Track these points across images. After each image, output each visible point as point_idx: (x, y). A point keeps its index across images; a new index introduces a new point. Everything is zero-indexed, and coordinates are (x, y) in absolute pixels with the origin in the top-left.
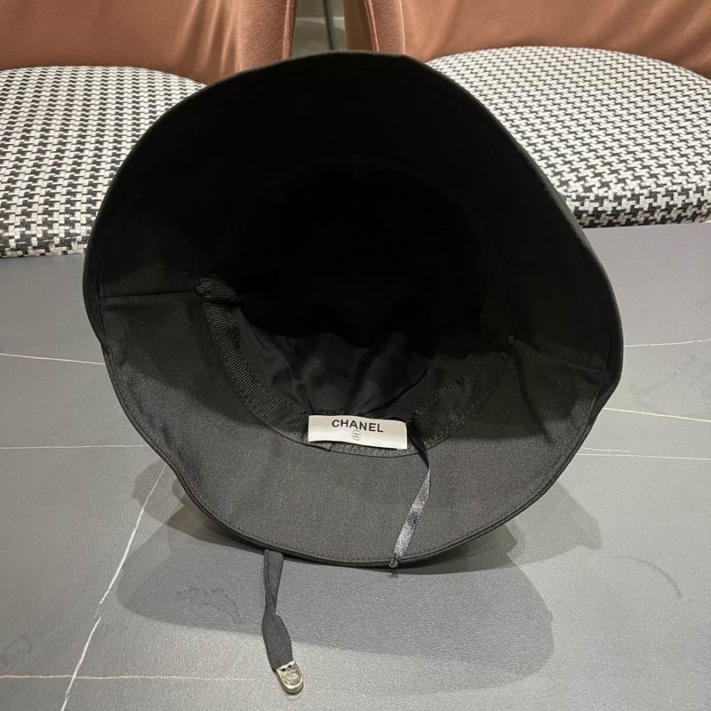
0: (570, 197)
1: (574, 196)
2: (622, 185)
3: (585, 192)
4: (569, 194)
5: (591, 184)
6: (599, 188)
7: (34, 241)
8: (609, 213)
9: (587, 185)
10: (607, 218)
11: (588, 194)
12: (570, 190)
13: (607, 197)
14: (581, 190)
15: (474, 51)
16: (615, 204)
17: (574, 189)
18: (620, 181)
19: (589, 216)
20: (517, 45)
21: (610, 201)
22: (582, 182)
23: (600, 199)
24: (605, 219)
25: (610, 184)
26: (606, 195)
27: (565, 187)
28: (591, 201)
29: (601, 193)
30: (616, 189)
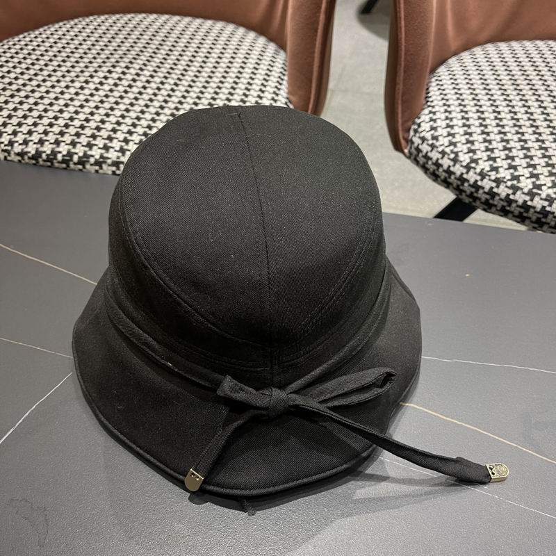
7: (76, 158)
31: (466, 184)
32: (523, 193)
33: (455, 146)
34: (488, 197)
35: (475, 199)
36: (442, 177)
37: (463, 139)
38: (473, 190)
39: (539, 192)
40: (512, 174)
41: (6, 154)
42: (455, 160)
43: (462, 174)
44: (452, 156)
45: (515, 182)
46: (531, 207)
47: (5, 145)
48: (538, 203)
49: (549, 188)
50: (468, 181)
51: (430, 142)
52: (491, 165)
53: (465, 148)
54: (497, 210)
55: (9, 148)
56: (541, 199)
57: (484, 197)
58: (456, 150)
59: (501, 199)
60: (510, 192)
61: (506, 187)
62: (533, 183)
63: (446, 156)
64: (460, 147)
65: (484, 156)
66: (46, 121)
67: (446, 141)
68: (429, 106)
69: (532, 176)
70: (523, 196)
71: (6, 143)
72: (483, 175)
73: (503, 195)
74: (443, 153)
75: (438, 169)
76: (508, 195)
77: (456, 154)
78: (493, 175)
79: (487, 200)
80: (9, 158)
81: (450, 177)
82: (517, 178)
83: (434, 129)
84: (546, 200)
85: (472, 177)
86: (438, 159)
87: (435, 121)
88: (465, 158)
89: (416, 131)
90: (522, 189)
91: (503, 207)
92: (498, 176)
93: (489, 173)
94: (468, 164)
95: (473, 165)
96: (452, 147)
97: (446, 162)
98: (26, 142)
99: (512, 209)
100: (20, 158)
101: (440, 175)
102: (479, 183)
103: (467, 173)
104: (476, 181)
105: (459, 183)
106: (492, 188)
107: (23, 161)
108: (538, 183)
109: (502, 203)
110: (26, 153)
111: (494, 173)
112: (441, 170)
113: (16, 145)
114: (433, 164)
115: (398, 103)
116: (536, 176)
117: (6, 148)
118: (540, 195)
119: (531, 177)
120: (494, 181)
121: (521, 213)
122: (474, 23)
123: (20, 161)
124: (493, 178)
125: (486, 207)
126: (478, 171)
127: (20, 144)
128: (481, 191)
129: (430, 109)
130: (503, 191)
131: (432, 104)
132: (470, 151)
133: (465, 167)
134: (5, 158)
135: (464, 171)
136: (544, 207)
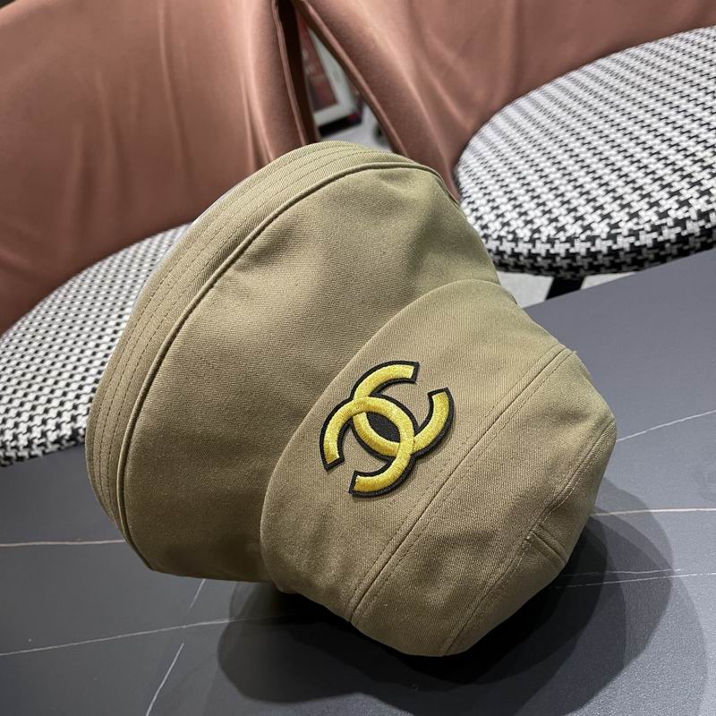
0: (643, 229)
1: (648, 227)
2: (706, 198)
3: (660, 218)
4: (641, 227)
5: (666, 208)
6: (677, 209)
8: (698, 234)
9: (661, 210)
10: (697, 240)
11: (664, 221)
12: (641, 222)
13: (689, 218)
14: (655, 219)
16: (702, 223)
17: (647, 219)
18: (702, 194)
19: (673, 244)
21: (694, 221)
22: (655, 209)
23: (680, 223)
24: (695, 242)
25: (691, 201)
26: (687, 215)
27: (635, 220)
28: (670, 228)
29: (681, 214)
30: (700, 204)
31: (539, 259)
32: (604, 240)
33: (509, 225)
34: (568, 261)
35: (577, 269)
36: (512, 264)
37: (515, 214)
38: (549, 261)
39: (619, 231)
40: (582, 226)
41: (43, 448)
42: (516, 240)
43: (529, 250)
44: (510, 237)
45: (588, 233)
46: (618, 250)
47: (39, 439)
48: (623, 243)
49: (627, 221)
50: (539, 255)
52: (556, 228)
53: (520, 223)
56: (625, 237)
57: (565, 263)
58: (511, 229)
59: (583, 257)
60: (588, 244)
61: (582, 241)
62: (609, 224)
63: (504, 240)
64: (514, 224)
65: (544, 220)
66: (71, 395)
67: (497, 225)
68: (465, 198)
69: (604, 217)
70: (604, 242)
71: (39, 436)
72: (551, 241)
73: (583, 252)
74: (500, 238)
75: (503, 258)
76: (588, 249)
77: (514, 232)
78: (562, 236)
79: (569, 265)
80: (47, 451)
81: (519, 260)
82: (588, 228)
83: (479, 218)
84: (629, 236)
85: (540, 248)
86: (497, 247)
87: (477, 210)
88: (525, 233)
90: (598, 236)
91: (590, 264)
92: (568, 234)
93: (557, 236)
94: (531, 237)
95: (536, 236)
96: (506, 228)
97: (507, 247)
98: (58, 426)
99: (601, 262)
100: (57, 446)
101: (507, 262)
102: (552, 251)
103: (534, 246)
104: (548, 251)
105: (531, 261)
106: (568, 250)
107: (63, 448)
108: (613, 222)
109: (586, 260)
110: (63, 437)
111: (561, 233)
112: (506, 257)
113: (49, 433)
116: (608, 216)
117: (41, 441)
118: (620, 233)
119: (603, 220)
120: (566, 242)
121: (612, 262)
123: (59, 449)
124: (563, 239)
126: (544, 239)
127: (54, 431)
128: (558, 259)
129: (467, 200)
130: (582, 247)
131: (468, 194)
132: (527, 223)
133: (529, 242)
134: (44, 452)
135: (530, 246)
136: (632, 244)
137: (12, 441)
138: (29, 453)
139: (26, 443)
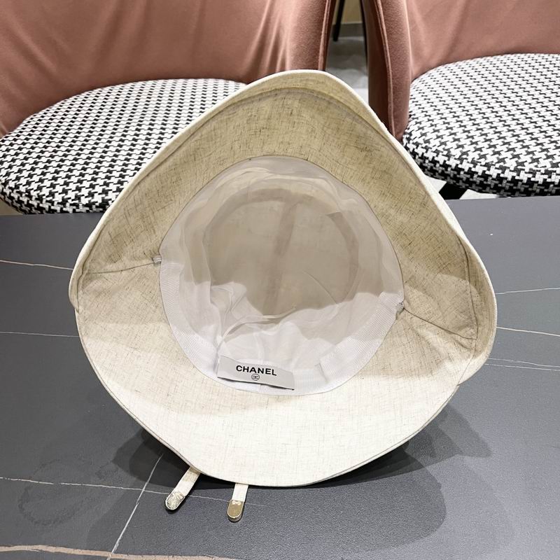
0: (540, 171)
1: (543, 171)
3: (552, 167)
4: (538, 169)
9: (554, 162)
11: (554, 169)
12: (539, 166)
14: (549, 166)
15: (472, 59)
17: (543, 165)
19: (555, 186)
20: (508, 54)
22: (550, 160)
27: (536, 164)
28: (557, 175)
31: (462, 173)
32: (510, 171)
33: (446, 145)
34: (482, 179)
36: (440, 171)
37: (450, 139)
38: (469, 176)
39: (523, 168)
40: (498, 158)
41: (75, 207)
42: (449, 156)
43: (457, 165)
44: (445, 153)
45: (502, 164)
46: (518, 180)
47: (73, 200)
48: (524, 177)
49: (530, 163)
50: (463, 170)
51: (424, 145)
52: (479, 154)
53: (454, 145)
54: (491, 189)
55: (77, 202)
56: (526, 173)
57: (478, 180)
58: (446, 148)
59: (493, 179)
60: (500, 171)
61: (496, 168)
62: (517, 162)
63: (440, 153)
64: (449, 145)
65: (472, 148)
67: (437, 142)
68: (413, 119)
70: (511, 173)
71: (73, 198)
72: (474, 163)
73: (494, 176)
74: (437, 152)
75: (435, 166)
76: (499, 174)
77: (448, 150)
78: (483, 161)
79: (481, 182)
80: (77, 210)
81: (447, 170)
83: (423, 135)
84: (529, 173)
85: (466, 166)
86: (434, 157)
87: (422, 128)
88: (456, 153)
89: (409, 139)
90: (509, 168)
91: (496, 185)
92: (487, 161)
93: (480, 161)
94: (460, 156)
96: (443, 146)
97: (441, 159)
98: (91, 195)
99: (504, 185)
100: (88, 209)
101: (437, 169)
102: (473, 170)
103: (461, 163)
104: (470, 168)
105: (456, 173)
106: (484, 171)
107: (91, 211)
108: (520, 161)
109: (495, 182)
110: (94, 203)
111: (483, 159)
112: (438, 165)
113: (82, 198)
114: (430, 162)
115: (391, 119)
116: (518, 156)
117: (74, 202)
118: (524, 170)
119: (513, 158)
120: (484, 166)
121: (511, 187)
122: (426, 51)
123: (88, 211)
124: (483, 163)
125: (481, 188)
126: (470, 160)
127: (86, 197)
128: (475, 176)
129: (416, 120)
130: (494, 172)
131: (415, 117)
132: (459, 147)
133: (459, 159)
134: (74, 211)
135: (458, 162)
136: (529, 179)
137: (47, 197)
138: (62, 209)
139: (60, 201)
